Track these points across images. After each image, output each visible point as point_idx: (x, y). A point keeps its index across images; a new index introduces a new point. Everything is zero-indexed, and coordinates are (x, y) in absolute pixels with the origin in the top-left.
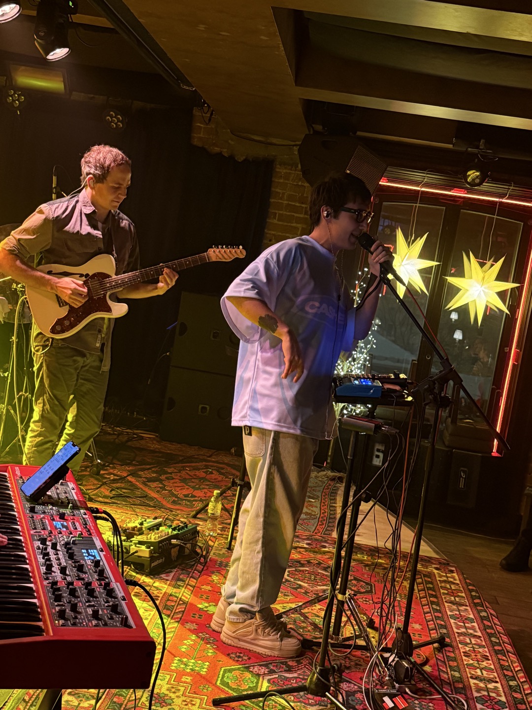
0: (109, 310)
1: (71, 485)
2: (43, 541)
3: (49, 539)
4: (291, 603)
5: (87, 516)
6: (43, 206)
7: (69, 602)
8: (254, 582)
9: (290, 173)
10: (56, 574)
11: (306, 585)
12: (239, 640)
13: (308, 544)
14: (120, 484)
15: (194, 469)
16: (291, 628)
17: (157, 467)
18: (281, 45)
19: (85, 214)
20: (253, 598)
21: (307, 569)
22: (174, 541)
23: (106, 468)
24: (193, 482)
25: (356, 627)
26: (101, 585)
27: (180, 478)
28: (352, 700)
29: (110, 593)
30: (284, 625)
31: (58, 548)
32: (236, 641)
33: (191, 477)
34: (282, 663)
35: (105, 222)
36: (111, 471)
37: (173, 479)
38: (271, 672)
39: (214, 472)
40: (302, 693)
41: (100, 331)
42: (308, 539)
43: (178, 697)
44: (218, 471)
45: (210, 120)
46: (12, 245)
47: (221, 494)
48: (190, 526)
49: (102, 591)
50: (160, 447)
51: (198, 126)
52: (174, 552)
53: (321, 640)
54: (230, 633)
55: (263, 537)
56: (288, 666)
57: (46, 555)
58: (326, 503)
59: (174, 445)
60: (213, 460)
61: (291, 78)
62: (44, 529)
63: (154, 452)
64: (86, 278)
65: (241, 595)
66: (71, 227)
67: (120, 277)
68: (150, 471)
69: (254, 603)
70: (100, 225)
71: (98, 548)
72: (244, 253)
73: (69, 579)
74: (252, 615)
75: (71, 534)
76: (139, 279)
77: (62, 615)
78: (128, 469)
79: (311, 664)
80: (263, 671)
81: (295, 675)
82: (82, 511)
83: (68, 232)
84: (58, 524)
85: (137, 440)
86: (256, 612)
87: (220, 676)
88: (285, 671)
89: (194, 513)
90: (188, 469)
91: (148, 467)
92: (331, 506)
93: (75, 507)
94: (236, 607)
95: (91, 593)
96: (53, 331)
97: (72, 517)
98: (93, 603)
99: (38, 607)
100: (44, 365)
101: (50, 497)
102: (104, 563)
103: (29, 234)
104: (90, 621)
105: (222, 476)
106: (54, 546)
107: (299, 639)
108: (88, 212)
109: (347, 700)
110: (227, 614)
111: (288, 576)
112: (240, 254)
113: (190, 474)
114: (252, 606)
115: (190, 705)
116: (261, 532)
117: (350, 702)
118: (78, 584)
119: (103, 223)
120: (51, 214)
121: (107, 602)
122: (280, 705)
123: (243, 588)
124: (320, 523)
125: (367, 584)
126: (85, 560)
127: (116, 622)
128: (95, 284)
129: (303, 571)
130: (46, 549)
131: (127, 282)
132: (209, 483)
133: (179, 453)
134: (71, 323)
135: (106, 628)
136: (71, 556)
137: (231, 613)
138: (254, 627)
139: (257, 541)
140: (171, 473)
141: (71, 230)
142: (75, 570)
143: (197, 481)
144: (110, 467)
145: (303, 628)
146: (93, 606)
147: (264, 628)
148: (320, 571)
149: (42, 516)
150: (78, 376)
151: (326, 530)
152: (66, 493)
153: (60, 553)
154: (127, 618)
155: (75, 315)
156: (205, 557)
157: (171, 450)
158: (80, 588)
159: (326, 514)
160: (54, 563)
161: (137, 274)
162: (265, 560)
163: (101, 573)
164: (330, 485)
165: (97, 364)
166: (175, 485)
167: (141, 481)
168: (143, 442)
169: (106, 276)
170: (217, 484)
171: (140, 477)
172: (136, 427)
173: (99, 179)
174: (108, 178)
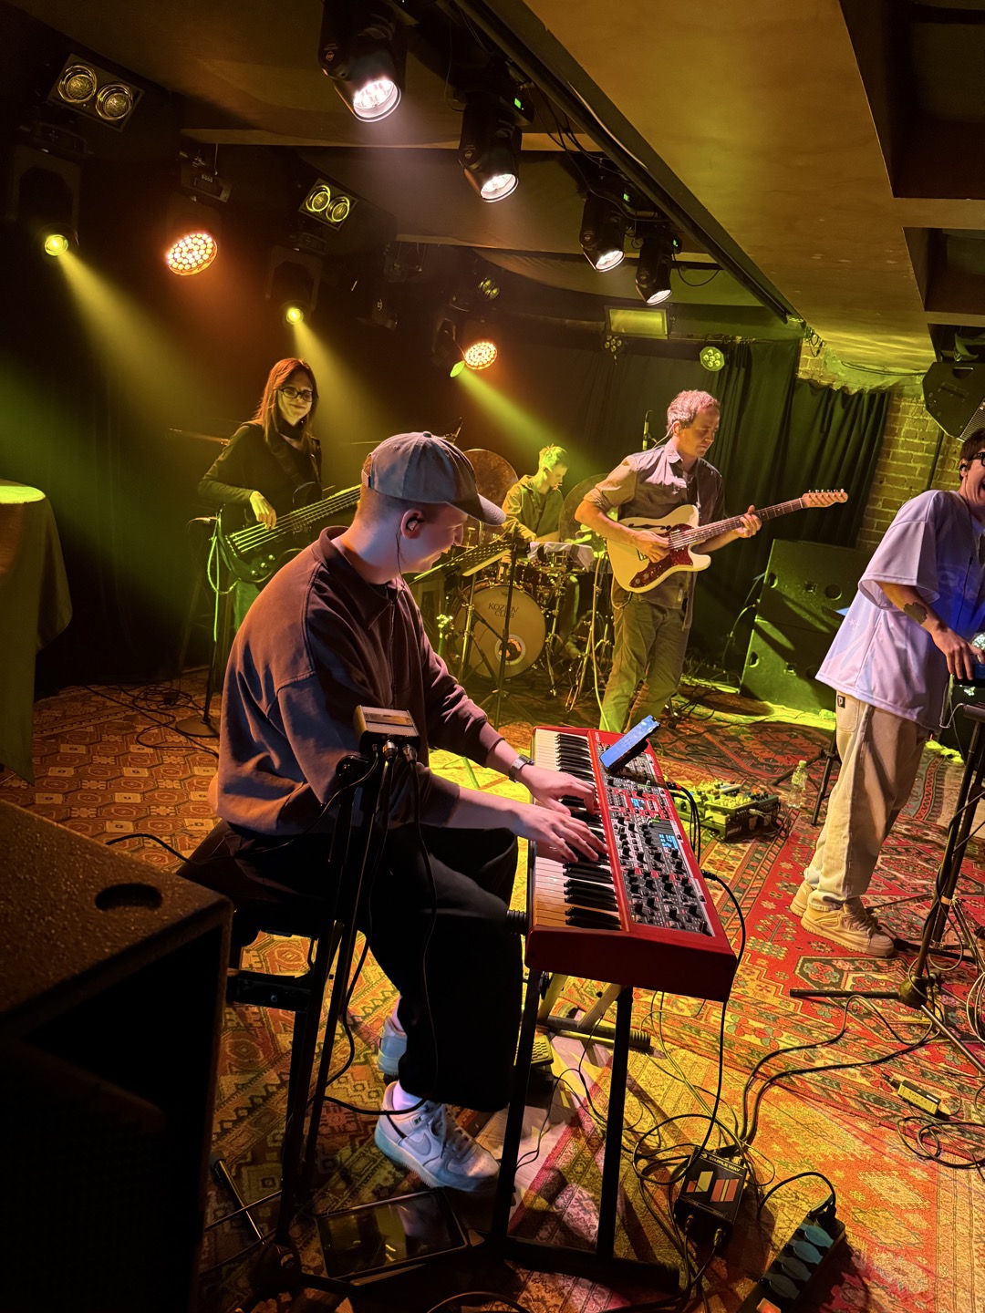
0: (689, 562)
1: (649, 758)
2: (621, 821)
3: (626, 818)
4: (883, 895)
5: (664, 796)
6: (629, 458)
7: (647, 895)
8: (839, 868)
9: (910, 406)
10: (633, 860)
11: (902, 876)
12: (822, 929)
13: (907, 830)
15: (777, 731)
16: (882, 924)
18: (912, 269)
19: (670, 464)
20: (838, 886)
21: (905, 858)
22: (753, 811)
23: (682, 722)
24: (775, 746)
25: (961, 933)
26: (678, 879)
28: (952, 1017)
29: (688, 890)
30: (875, 920)
31: (636, 829)
32: (819, 929)
34: (870, 961)
35: (690, 472)
36: (688, 725)
38: (857, 970)
39: (799, 736)
40: (892, 1000)
41: (681, 585)
42: (907, 823)
43: (752, 980)
44: (804, 736)
45: (818, 352)
46: (597, 498)
47: (806, 765)
48: (770, 797)
49: (680, 886)
51: (805, 358)
52: (752, 822)
53: (919, 943)
54: (812, 920)
55: (851, 821)
56: (877, 966)
57: (623, 837)
58: (932, 784)
59: (754, 702)
61: (921, 303)
62: (621, 806)
63: (733, 708)
65: (824, 881)
66: (652, 479)
69: (840, 890)
70: (685, 475)
71: (676, 834)
72: (846, 496)
73: (646, 867)
74: (838, 905)
75: (649, 814)
77: (638, 909)
79: (905, 968)
80: (847, 967)
81: (885, 977)
82: (660, 789)
83: (650, 484)
84: (635, 801)
85: (716, 694)
86: (843, 902)
87: (799, 965)
88: (873, 970)
89: (775, 780)
90: (770, 730)
91: (727, 724)
92: (936, 788)
93: (653, 784)
94: (821, 895)
95: (668, 887)
96: (633, 584)
97: (649, 795)
98: (670, 900)
99: (614, 894)
100: (624, 620)
101: (628, 769)
102: (682, 853)
103: (614, 486)
104: (666, 920)
105: (809, 743)
106: (631, 827)
107: (891, 938)
108: (673, 462)
109: (946, 1015)
110: (809, 901)
111: (881, 863)
112: (841, 499)
113: (772, 736)
114: (839, 895)
115: (765, 991)
116: (849, 816)
117: (950, 1018)
118: (655, 876)
119: (688, 473)
120: (636, 466)
121: (685, 900)
122: (865, 1008)
123: (827, 874)
124: (922, 806)
125: (977, 884)
126: (662, 847)
127: (695, 926)
129: (899, 860)
130: (623, 830)
134: (650, 577)
135: (683, 931)
136: (648, 841)
137: (814, 900)
138: (840, 919)
139: (844, 825)
140: (751, 734)
141: (654, 482)
142: (652, 857)
143: (780, 745)
144: (686, 721)
145: (897, 925)
146: (670, 903)
147: (852, 921)
148: (920, 862)
149: (620, 790)
150: (657, 632)
151: (930, 815)
152: (643, 766)
153: (637, 835)
154: (706, 924)
155: (655, 569)
156: (787, 831)
157: (752, 708)
158: (657, 880)
159: (931, 797)
160: (631, 846)
162: (851, 846)
163: (679, 865)
164: (937, 762)
165: (678, 620)
166: (755, 746)
167: (719, 738)
168: (721, 697)
169: (689, 527)
170: (803, 749)
171: (717, 734)
172: (715, 680)
173: (685, 424)
174: (696, 422)
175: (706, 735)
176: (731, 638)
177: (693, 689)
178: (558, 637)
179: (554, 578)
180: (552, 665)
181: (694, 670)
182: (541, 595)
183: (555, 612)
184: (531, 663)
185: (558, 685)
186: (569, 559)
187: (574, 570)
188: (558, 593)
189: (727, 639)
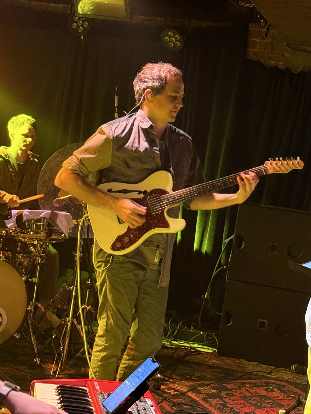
0: (166, 225)
1: (149, 402)
6: (104, 127)
14: (181, 400)
15: (254, 386)
17: (216, 382)
23: (166, 383)
24: (254, 400)
27: (240, 395)
33: (251, 395)
36: (171, 386)
37: (233, 395)
39: (275, 390)
41: (158, 247)
44: (279, 389)
45: (266, 35)
46: (75, 165)
50: (217, 362)
51: (254, 41)
59: (231, 360)
60: (274, 377)
63: (212, 367)
64: (144, 194)
66: (129, 145)
67: (177, 193)
68: (210, 387)
70: (157, 140)
72: (302, 164)
76: (196, 194)
78: (187, 384)
85: (195, 355)
90: (248, 386)
91: (207, 382)
96: (114, 247)
100: (107, 280)
103: (91, 154)
105: (284, 395)
108: (146, 128)
112: (298, 166)
113: (251, 391)
119: (160, 140)
120: (112, 133)
128: (153, 200)
131: (184, 197)
132: (270, 401)
133: (239, 369)
134: (130, 239)
140: (231, 390)
141: (130, 148)
143: (258, 399)
144: (169, 382)
152: (145, 410)
155: (134, 233)
157: (230, 366)
161: (194, 189)
166: (236, 402)
167: (201, 397)
168: (200, 357)
169: (164, 192)
170: (279, 402)
171: (200, 393)
172: (194, 341)
173: (157, 91)
174: (167, 88)
175: (190, 394)
176: (207, 299)
177: (173, 351)
178: (39, 305)
179: (34, 246)
180: (34, 334)
181: (173, 332)
182: (21, 264)
183: (35, 280)
184: (13, 332)
185: (40, 354)
186: (49, 225)
187: (53, 237)
188: (38, 260)
189: (202, 300)
